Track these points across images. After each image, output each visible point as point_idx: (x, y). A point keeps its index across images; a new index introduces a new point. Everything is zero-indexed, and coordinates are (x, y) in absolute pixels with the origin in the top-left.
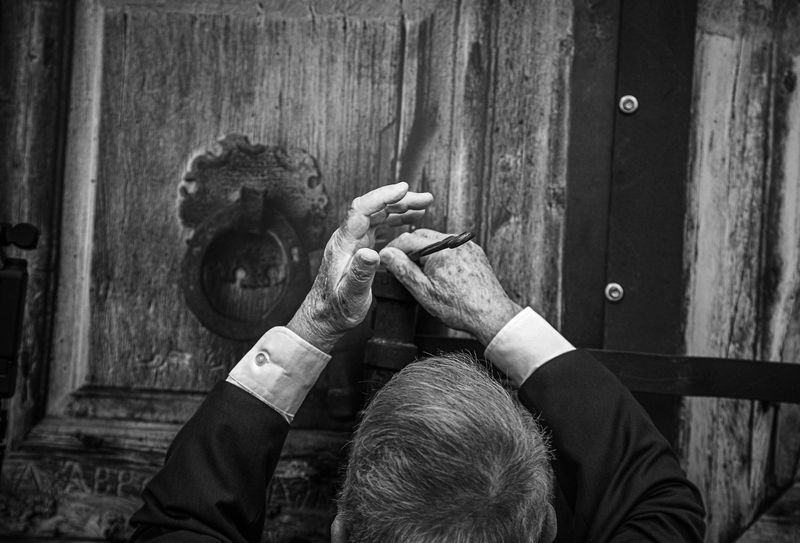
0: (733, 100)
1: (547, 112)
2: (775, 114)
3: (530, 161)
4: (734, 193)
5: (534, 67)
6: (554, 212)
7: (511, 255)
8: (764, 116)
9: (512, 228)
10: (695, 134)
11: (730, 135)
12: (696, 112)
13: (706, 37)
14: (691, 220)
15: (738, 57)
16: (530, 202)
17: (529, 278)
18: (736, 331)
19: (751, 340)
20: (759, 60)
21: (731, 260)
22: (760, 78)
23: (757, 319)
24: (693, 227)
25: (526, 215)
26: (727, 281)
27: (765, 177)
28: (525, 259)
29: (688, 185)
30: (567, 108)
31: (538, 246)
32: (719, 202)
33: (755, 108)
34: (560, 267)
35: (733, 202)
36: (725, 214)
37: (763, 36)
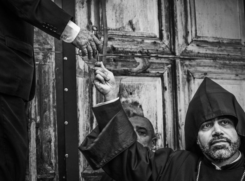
0: (84, 88)
1: (52, 92)
2: (91, 91)
3: (49, 101)
4: (85, 104)
5: (49, 84)
6: (54, 110)
7: (47, 118)
8: (89, 91)
9: (47, 113)
10: (78, 94)
11: (84, 94)
12: (78, 90)
13: (78, 78)
14: (78, 109)
15: (84, 81)
16: (50, 108)
17: (50, 122)
18: (87, 129)
19: (90, 130)
20: (87, 82)
22: (88, 85)
23: (91, 126)
24: (79, 111)
25: (49, 110)
26: (85, 120)
27: (90, 101)
28: (50, 118)
29: (77, 103)
30: (55, 91)
31: (52, 116)
32: (83, 106)
33: (87, 90)
34: (56, 119)
35: (85, 106)
36: (84, 108)
37: (88, 77)
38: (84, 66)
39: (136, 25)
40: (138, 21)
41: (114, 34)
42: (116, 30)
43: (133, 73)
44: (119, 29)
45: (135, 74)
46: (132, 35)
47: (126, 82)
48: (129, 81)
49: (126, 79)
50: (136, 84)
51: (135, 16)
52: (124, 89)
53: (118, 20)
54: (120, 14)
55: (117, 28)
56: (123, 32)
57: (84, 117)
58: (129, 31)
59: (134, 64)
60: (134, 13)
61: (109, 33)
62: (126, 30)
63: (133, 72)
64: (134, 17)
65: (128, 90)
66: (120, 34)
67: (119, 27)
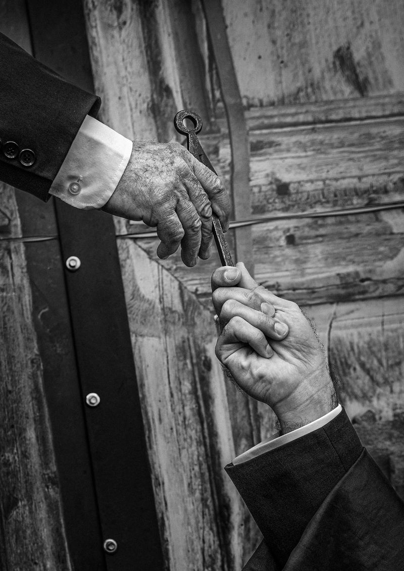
0: (169, 383)
1: (31, 415)
2: (202, 388)
3: (25, 455)
4: (184, 452)
5: (14, 383)
6: (51, 492)
7: (24, 532)
8: (194, 392)
9: (21, 511)
10: (146, 413)
11: (173, 410)
12: (144, 396)
13: (140, 339)
14: (157, 479)
15: (166, 350)
16: (32, 488)
17: (42, 547)
18: (207, 558)
19: (219, 563)
20: (182, 351)
21: (192, 505)
22: (185, 364)
23: (220, 546)
24: (160, 484)
25: (30, 498)
26: (193, 521)
27: (204, 437)
28: (35, 533)
29: (149, 452)
30: (46, 410)
31: (44, 521)
32: (175, 462)
33: (187, 386)
34: (64, 535)
35: (185, 461)
36: (181, 470)
37: (181, 333)
38: (160, 285)
39: (371, 63)
40: (377, 45)
41: (276, 120)
42: (282, 102)
43: (381, 286)
44: (296, 96)
45: (390, 288)
46: (357, 115)
47: (355, 332)
48: (370, 324)
49: (352, 316)
50: (400, 331)
51: (362, 24)
52: (352, 360)
53: (285, 59)
54: (291, 26)
55: (286, 92)
56: (313, 108)
57: (186, 510)
58: (339, 96)
59: (381, 244)
60: (353, 12)
61: (251, 124)
62: (325, 97)
63: (384, 282)
64: (355, 30)
65: (368, 366)
66: (301, 118)
67: (293, 89)
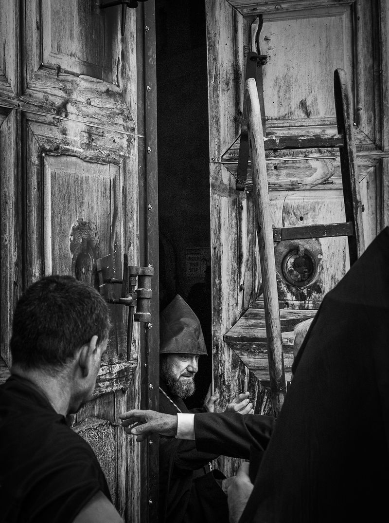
0: (229, 213)
2: (239, 216)
4: (230, 236)
8: (236, 216)
11: (229, 222)
15: (229, 202)
18: (233, 271)
19: (237, 273)
20: (234, 202)
21: (231, 253)
22: (235, 207)
23: (238, 268)
26: (230, 259)
27: (237, 232)
32: (227, 239)
33: (234, 214)
35: (230, 238)
36: (229, 242)
37: (234, 196)
38: (230, 180)
39: (313, 106)
40: (316, 99)
41: (276, 125)
42: (279, 119)
43: (305, 186)
44: (284, 117)
45: (308, 187)
46: (305, 125)
47: (293, 201)
48: (299, 199)
49: (293, 196)
50: (309, 203)
51: (311, 92)
52: (291, 211)
53: (282, 103)
54: (286, 91)
55: (281, 115)
56: (290, 121)
57: (228, 255)
58: (300, 117)
59: (307, 171)
60: (309, 87)
61: (267, 126)
62: (295, 118)
63: (306, 185)
64: (309, 94)
65: (296, 214)
66: (285, 125)
67: (284, 114)
